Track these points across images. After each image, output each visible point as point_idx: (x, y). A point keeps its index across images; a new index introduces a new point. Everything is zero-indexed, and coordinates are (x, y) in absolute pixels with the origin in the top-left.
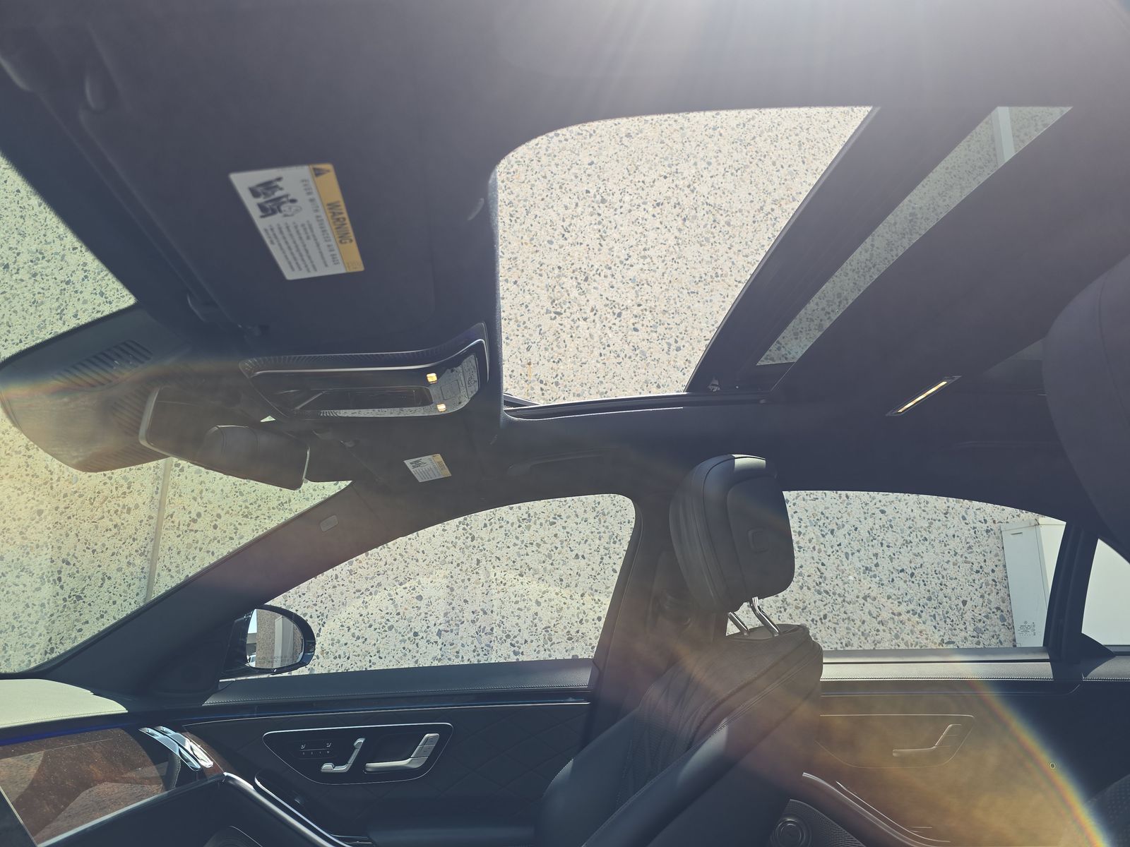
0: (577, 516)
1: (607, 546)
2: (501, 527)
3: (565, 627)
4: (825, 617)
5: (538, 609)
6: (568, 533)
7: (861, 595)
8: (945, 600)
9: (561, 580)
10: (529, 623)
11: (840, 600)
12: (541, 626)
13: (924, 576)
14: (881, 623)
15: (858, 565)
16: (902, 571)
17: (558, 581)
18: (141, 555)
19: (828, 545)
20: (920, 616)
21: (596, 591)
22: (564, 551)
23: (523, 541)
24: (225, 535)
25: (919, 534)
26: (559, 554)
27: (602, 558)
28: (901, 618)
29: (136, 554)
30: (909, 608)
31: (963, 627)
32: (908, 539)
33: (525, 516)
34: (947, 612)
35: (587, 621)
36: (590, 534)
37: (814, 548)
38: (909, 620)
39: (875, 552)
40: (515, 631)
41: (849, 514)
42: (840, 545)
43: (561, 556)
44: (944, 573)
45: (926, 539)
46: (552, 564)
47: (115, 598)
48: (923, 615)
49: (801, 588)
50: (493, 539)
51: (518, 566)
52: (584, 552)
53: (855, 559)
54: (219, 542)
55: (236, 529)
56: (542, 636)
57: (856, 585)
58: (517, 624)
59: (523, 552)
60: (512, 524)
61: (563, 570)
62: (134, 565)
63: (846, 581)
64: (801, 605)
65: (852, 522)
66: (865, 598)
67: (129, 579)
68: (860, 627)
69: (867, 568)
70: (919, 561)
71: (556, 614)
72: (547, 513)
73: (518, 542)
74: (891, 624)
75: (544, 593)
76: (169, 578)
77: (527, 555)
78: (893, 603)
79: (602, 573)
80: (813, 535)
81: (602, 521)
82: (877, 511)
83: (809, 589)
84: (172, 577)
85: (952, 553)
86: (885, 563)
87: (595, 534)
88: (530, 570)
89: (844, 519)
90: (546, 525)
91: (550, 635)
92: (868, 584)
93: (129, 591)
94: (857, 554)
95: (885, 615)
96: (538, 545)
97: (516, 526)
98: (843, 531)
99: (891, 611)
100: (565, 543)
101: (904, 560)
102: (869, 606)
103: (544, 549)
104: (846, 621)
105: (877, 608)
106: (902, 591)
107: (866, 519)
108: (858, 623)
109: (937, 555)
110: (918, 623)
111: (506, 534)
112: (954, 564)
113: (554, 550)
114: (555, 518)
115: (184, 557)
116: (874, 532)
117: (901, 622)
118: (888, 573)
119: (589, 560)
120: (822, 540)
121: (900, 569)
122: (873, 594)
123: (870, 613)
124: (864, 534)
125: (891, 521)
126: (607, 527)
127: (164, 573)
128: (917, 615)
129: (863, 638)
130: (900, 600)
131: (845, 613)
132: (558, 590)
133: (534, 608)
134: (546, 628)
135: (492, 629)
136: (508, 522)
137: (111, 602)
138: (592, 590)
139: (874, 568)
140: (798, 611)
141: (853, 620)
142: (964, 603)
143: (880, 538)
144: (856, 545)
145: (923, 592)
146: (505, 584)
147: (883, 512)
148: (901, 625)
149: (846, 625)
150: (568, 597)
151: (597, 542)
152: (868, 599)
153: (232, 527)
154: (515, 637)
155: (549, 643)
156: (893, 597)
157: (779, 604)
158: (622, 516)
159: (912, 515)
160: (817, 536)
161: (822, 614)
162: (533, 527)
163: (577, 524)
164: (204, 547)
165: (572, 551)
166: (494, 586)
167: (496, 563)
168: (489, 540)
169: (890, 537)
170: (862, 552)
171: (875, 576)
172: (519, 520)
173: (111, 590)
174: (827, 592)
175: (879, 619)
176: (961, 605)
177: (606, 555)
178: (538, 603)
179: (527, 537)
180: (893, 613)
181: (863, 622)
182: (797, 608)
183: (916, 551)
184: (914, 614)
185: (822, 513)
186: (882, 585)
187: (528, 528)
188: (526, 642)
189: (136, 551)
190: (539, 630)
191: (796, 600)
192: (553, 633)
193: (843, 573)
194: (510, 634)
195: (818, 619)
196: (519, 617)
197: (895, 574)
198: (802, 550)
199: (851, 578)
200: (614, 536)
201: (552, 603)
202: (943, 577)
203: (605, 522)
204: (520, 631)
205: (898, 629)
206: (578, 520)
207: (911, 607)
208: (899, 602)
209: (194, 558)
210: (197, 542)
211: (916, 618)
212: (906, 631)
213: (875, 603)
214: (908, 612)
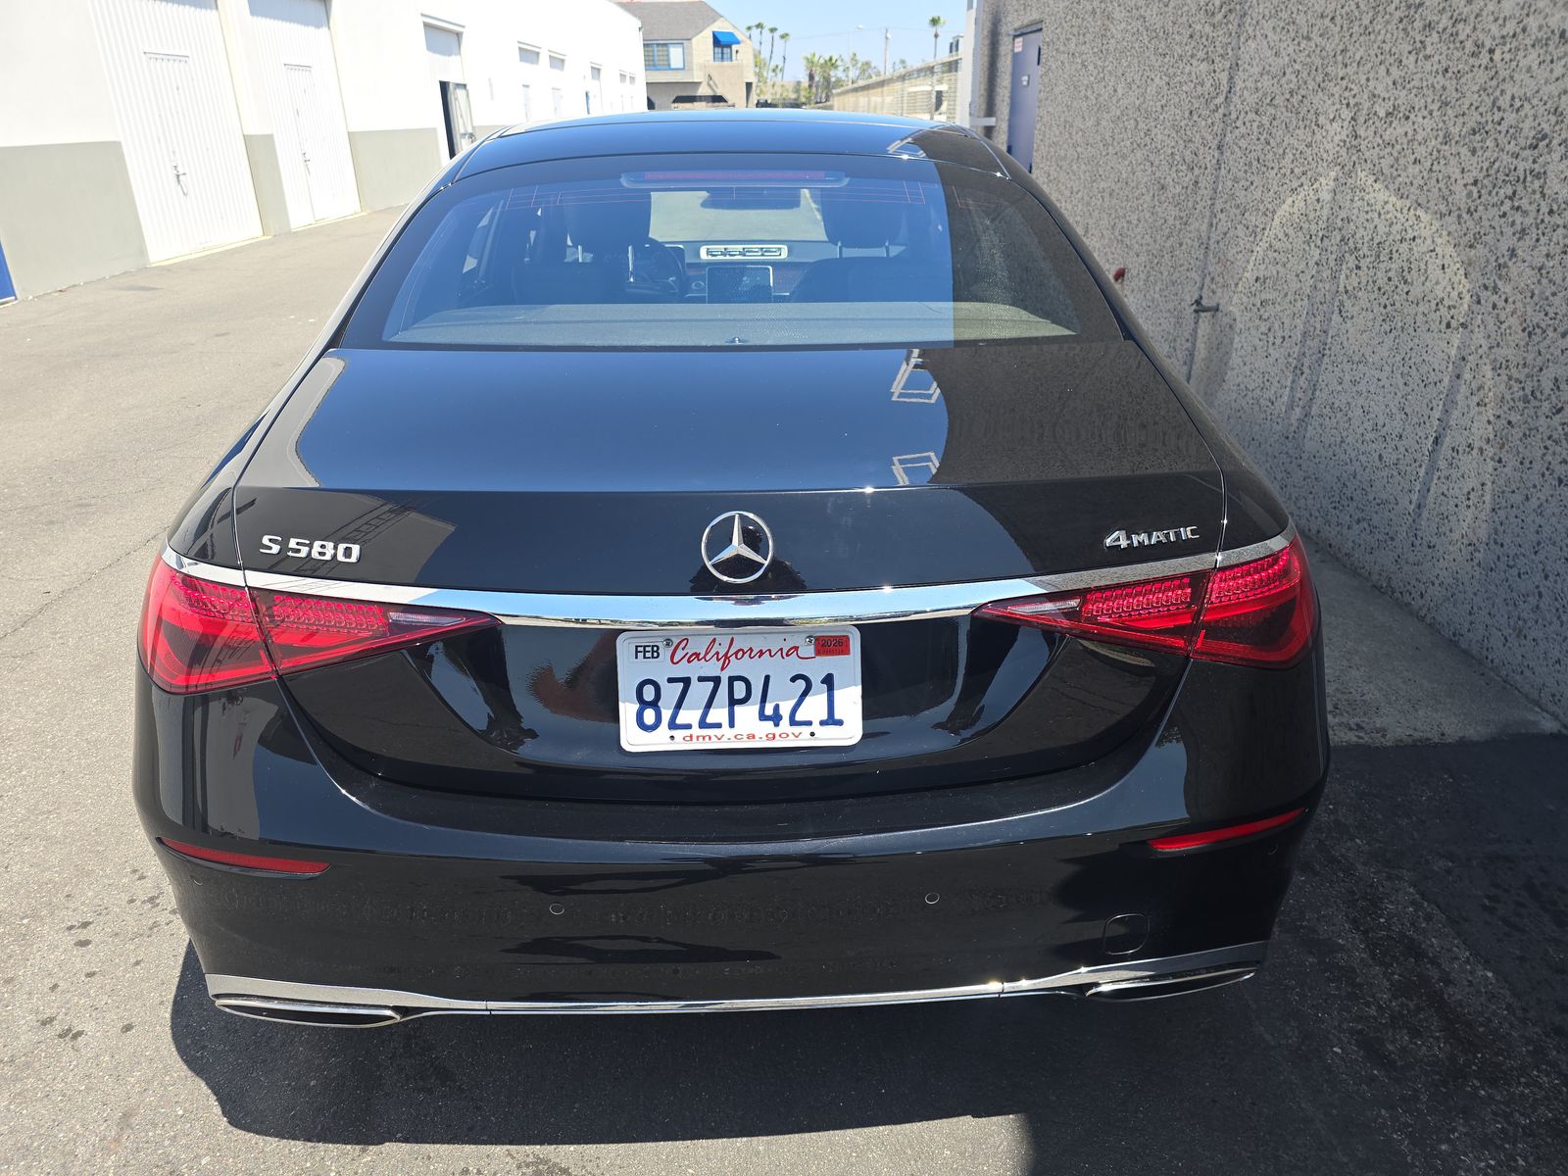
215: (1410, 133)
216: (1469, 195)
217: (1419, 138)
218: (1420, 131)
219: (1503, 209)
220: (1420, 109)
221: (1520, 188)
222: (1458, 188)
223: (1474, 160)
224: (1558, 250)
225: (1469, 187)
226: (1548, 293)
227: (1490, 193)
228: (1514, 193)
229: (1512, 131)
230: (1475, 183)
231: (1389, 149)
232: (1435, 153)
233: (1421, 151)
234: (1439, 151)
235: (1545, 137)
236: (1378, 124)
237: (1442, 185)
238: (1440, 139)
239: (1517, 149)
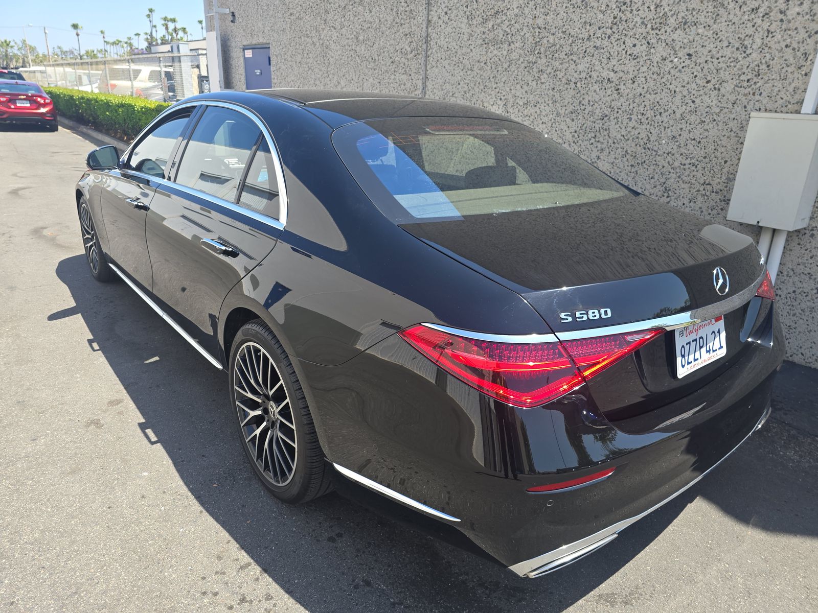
4: (645, 162)
7: (666, 152)
8: (714, 159)
11: (654, 153)
13: (707, 143)
15: (670, 134)
16: (694, 139)
19: (656, 122)
20: (696, 167)
25: (712, 117)
28: (685, 167)
30: (691, 162)
31: (719, 176)
32: (703, 119)
34: (713, 166)
37: (648, 123)
38: (689, 168)
39: (681, 127)
41: (673, 103)
42: (662, 122)
44: (719, 143)
45: (715, 120)
48: (698, 166)
53: (669, 131)
57: (665, 146)
63: (660, 143)
65: (674, 108)
66: (668, 154)
69: (674, 137)
70: (706, 134)
78: (682, 158)
80: (649, 116)
82: (690, 101)
83: (640, 146)
85: (729, 130)
86: (685, 135)
89: (669, 106)
92: (673, 146)
94: (671, 128)
95: (677, 164)
98: (667, 114)
99: (680, 162)
101: (697, 134)
102: (669, 158)
105: (673, 160)
106: (690, 152)
107: (682, 106)
108: (661, 167)
109: (719, 131)
110: (694, 171)
112: (728, 137)
116: (685, 114)
117: (684, 169)
118: (685, 140)
120: (654, 118)
121: (693, 138)
122: (673, 152)
123: (669, 162)
124: (678, 116)
125: (696, 108)
129: (661, 176)
131: (655, 161)
139: (678, 137)
142: (726, 162)
143: (686, 119)
144: (671, 122)
145: (702, 153)
147: (693, 102)
148: (683, 171)
152: (670, 154)
156: (684, 155)
159: (711, 104)
160: (652, 117)
161: (643, 160)
169: (693, 118)
170: (674, 127)
171: (677, 141)
174: (649, 149)
176: (723, 163)
180: (681, 164)
181: (663, 167)
183: (706, 127)
184: (693, 166)
185: (658, 102)
186: (680, 147)
193: (660, 138)
195: (640, 162)
197: (690, 141)
199: (664, 142)
202: (718, 145)
207: (693, 161)
208: (686, 158)
211: (694, 168)
212: (685, 175)
213: (673, 157)
214: (690, 164)
215: (538, 112)
216: (573, 136)
217: (544, 113)
218: (544, 111)
219: (591, 142)
220: (542, 103)
221: (598, 134)
222: (567, 133)
223: (574, 123)
224: (620, 156)
225: (573, 134)
227: (584, 136)
228: (595, 136)
229: (590, 113)
230: (576, 132)
231: (528, 118)
232: (553, 120)
233: (545, 119)
234: (555, 119)
235: (606, 116)
236: (519, 107)
237: (558, 132)
238: (555, 115)
239: (594, 120)
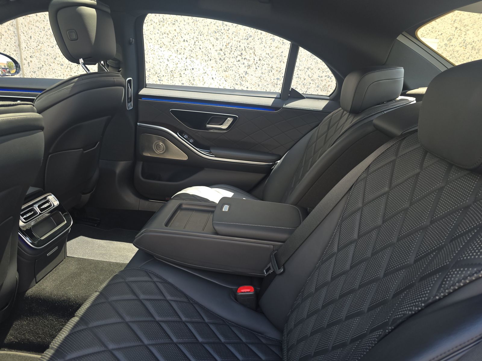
0: (184, 21)
1: (197, 37)
2: (151, 24)
3: (179, 71)
5: (167, 63)
6: (180, 29)
9: (177, 51)
10: (164, 68)
12: (169, 70)
14: (313, 80)
17: (176, 51)
18: (12, 26)
20: (331, 78)
21: (192, 57)
22: (178, 37)
23: (161, 32)
24: (41, 19)
26: (177, 39)
27: (195, 42)
28: (322, 79)
29: (9, 25)
30: (327, 75)
33: (162, 20)
35: (188, 70)
36: (190, 30)
38: (325, 80)
40: (159, 71)
43: (177, 40)
46: (174, 43)
47: (7, 44)
49: (280, 62)
50: (149, 30)
51: (159, 43)
52: (187, 39)
54: (39, 22)
55: (45, 17)
56: (170, 75)
58: (160, 68)
59: (161, 37)
60: (156, 23)
61: (178, 46)
62: (11, 30)
63: (301, 60)
64: (279, 70)
66: (308, 69)
67: (10, 36)
68: (303, 81)
71: (175, 66)
72: (171, 19)
73: (159, 32)
74: (317, 81)
75: (170, 56)
76: (24, 36)
77: (163, 38)
78: (320, 72)
79: (195, 49)
81: (196, 24)
84: (25, 36)
87: (192, 30)
88: (164, 45)
90: (171, 25)
91: (173, 74)
93: (12, 41)
96: (168, 34)
97: (158, 24)
99: (318, 75)
100: (179, 34)
102: (309, 72)
103: (170, 36)
104: (297, 78)
105: (312, 73)
108: (302, 79)
110: (329, 81)
111: (154, 28)
113: (174, 36)
114: (175, 22)
115: (28, 28)
117: (321, 80)
119: (189, 43)
122: (312, 67)
123: (309, 76)
126: (198, 28)
127: (22, 35)
128: (329, 78)
129: (303, 86)
130: (324, 71)
131: (298, 74)
132: (176, 55)
133: (167, 62)
134: (171, 71)
135: (150, 70)
136: (154, 22)
137: (6, 45)
138: (190, 56)
140: (277, 72)
141: (300, 78)
146: (154, 51)
148: (321, 82)
149: (297, 80)
150: (180, 59)
151: (193, 34)
152: (309, 69)
153: (43, 16)
154: (159, 74)
155: (173, 77)
156: (321, 69)
157: (269, 69)
158: (205, 22)
162: (166, 26)
163: (184, 25)
164: (34, 24)
165: (182, 38)
166: (150, 51)
167: (150, 41)
168: (147, 30)
172: (159, 22)
173: (5, 40)
175: (312, 78)
177: (197, 41)
178: (168, 60)
179: (163, 30)
180: (319, 76)
181: (305, 79)
182: (277, 71)
184: (328, 77)
186: (317, 63)
187: (163, 25)
188: (163, 76)
189: (10, 24)
190: (168, 72)
191: (277, 67)
192: (174, 73)
194: (157, 72)
196: (160, 65)
198: (284, 44)
199: (304, 59)
200: (201, 32)
201: (174, 61)
203: (197, 25)
204: (161, 71)
205: (319, 83)
206: (185, 23)
208: (323, 72)
209: (32, 29)
210: (31, 22)
213: (312, 71)
214: (326, 76)
216: (219, 54)
218: (184, 29)
219: (238, 59)
221: (244, 52)
222: (213, 51)
223: (218, 42)
224: (267, 71)
225: (218, 51)
226: (265, 84)
227: (230, 54)
228: (242, 54)
229: (235, 33)
230: (221, 50)
235: (251, 36)
236: (155, 24)
238: (197, 33)
239: (239, 40)
